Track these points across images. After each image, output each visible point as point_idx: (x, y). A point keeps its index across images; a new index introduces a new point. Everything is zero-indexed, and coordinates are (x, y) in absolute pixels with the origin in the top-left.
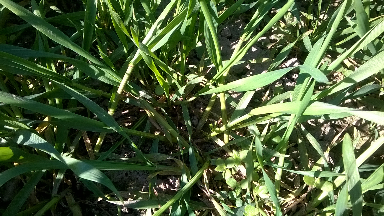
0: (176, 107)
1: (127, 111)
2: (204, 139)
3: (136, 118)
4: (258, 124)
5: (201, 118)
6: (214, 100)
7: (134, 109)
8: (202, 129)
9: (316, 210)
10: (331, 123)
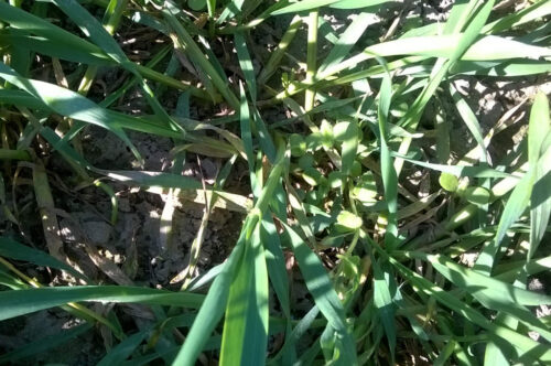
0: (223, 39)
1: (133, 40)
2: (269, 102)
3: (148, 54)
4: (373, 77)
5: (266, 64)
6: (294, 31)
7: (146, 36)
8: (267, 83)
9: (454, 235)
10: (498, 94)
